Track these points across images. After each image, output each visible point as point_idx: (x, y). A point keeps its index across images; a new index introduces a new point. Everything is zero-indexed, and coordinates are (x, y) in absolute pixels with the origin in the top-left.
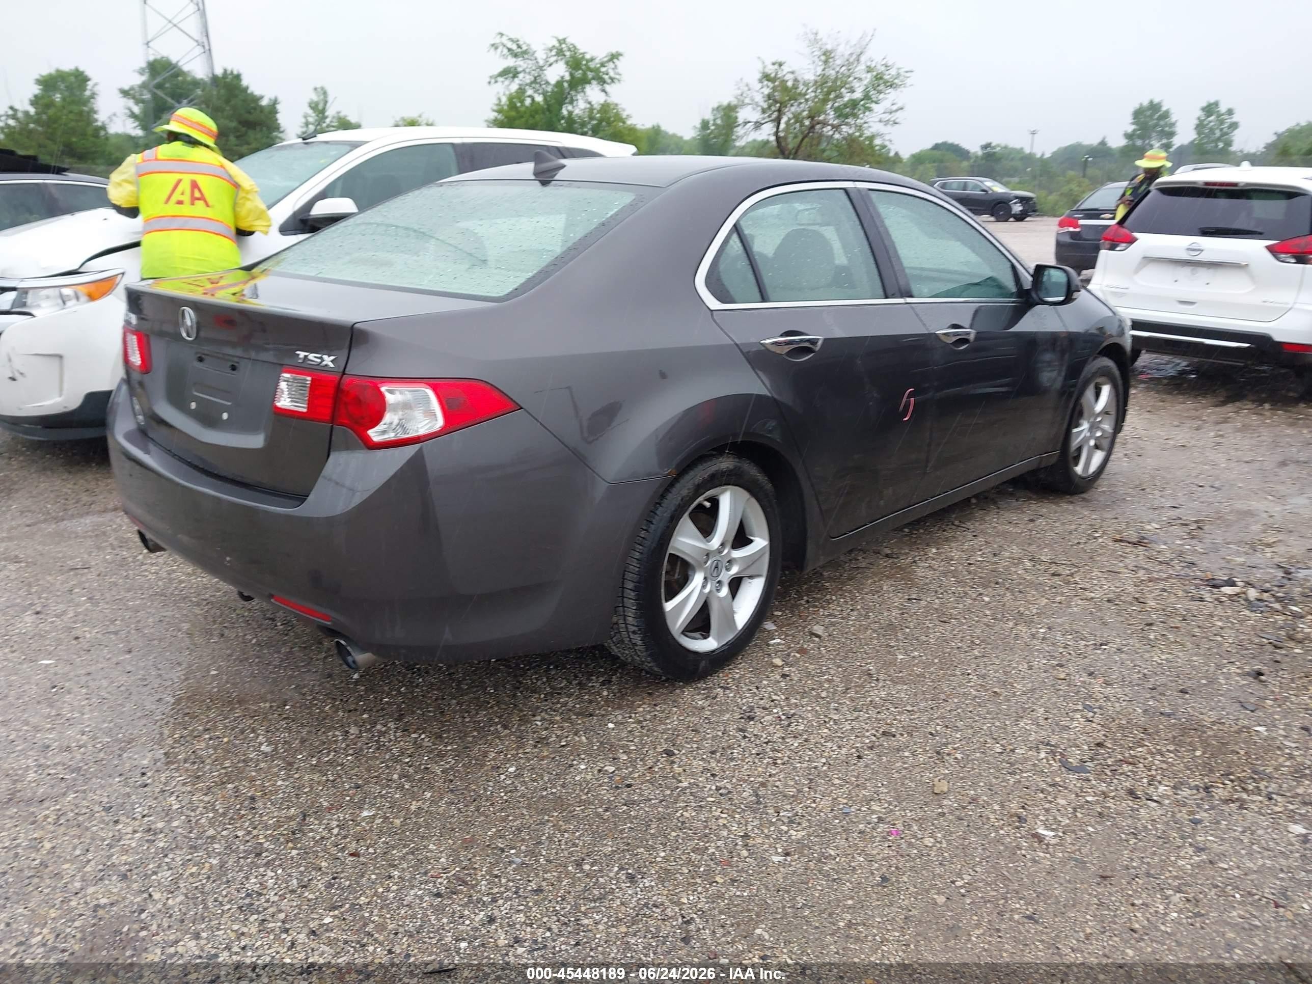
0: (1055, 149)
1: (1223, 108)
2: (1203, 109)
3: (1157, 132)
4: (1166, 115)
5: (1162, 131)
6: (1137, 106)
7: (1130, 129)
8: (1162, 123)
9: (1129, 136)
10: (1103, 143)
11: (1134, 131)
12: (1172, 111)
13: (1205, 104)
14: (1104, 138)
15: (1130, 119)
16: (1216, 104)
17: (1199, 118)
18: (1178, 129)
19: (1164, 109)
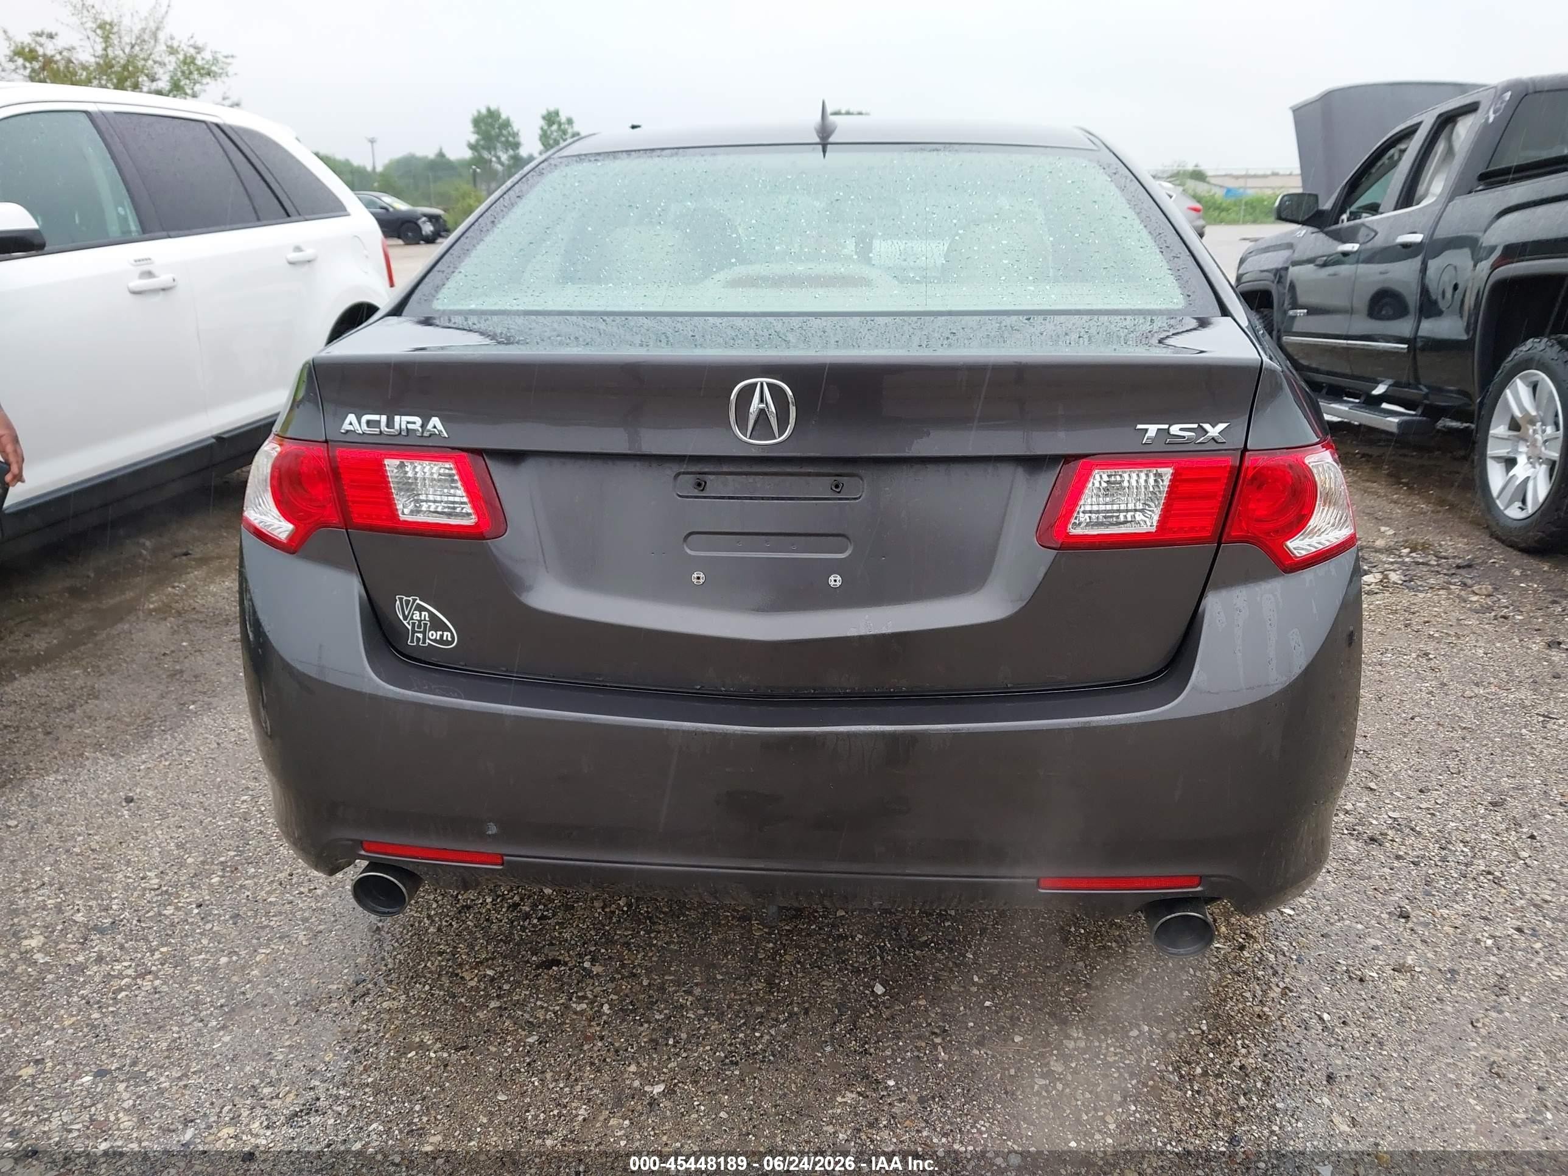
0: (386, 161)
1: (563, 118)
2: (544, 118)
3: (502, 142)
4: (507, 124)
5: (507, 141)
6: (476, 114)
7: (473, 138)
8: (505, 132)
9: (472, 147)
10: (441, 155)
11: (477, 141)
12: (512, 119)
13: (544, 112)
14: (441, 150)
15: (470, 128)
16: (557, 113)
17: (542, 129)
18: (523, 139)
19: (504, 116)
